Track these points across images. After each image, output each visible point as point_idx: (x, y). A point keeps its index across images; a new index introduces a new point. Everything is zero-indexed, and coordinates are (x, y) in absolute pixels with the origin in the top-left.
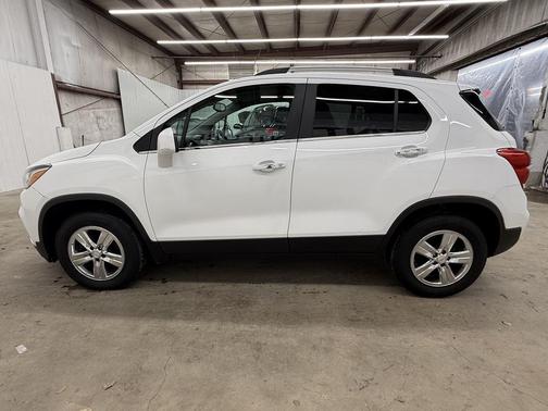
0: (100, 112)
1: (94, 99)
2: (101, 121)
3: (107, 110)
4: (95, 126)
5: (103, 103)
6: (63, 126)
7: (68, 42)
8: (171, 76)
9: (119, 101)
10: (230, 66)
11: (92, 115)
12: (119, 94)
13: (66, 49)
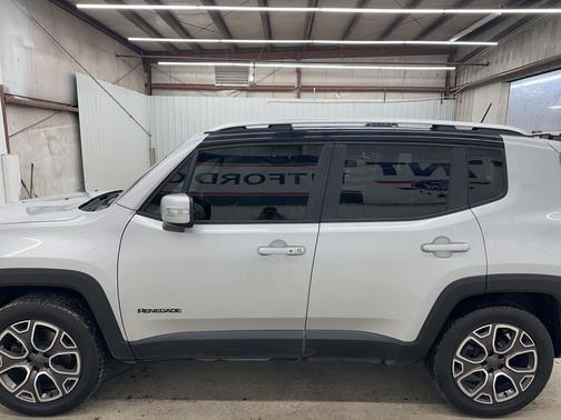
0: (53, 131)
1: (46, 114)
2: (53, 143)
3: (60, 127)
4: (46, 150)
5: (56, 119)
6: (9, 152)
7: (20, 42)
8: (138, 78)
9: (76, 115)
10: (216, 67)
11: (43, 135)
12: (77, 106)
13: (18, 52)
